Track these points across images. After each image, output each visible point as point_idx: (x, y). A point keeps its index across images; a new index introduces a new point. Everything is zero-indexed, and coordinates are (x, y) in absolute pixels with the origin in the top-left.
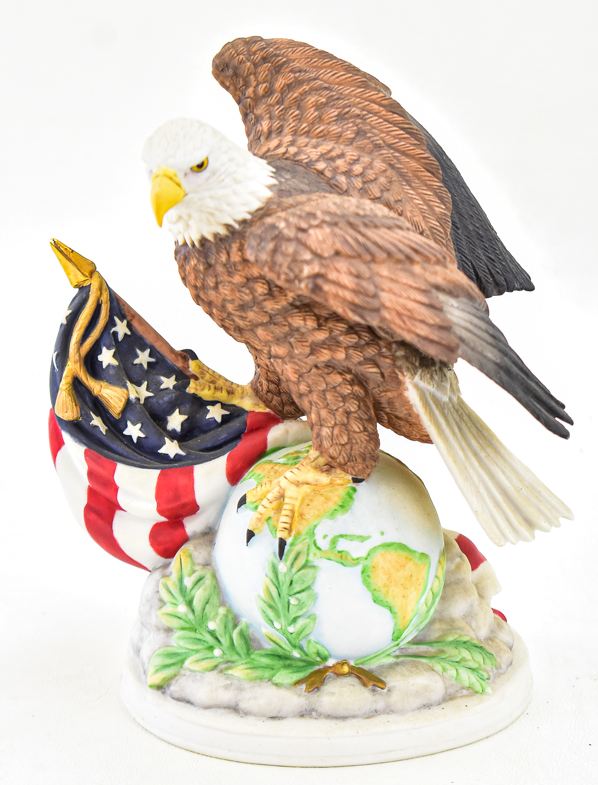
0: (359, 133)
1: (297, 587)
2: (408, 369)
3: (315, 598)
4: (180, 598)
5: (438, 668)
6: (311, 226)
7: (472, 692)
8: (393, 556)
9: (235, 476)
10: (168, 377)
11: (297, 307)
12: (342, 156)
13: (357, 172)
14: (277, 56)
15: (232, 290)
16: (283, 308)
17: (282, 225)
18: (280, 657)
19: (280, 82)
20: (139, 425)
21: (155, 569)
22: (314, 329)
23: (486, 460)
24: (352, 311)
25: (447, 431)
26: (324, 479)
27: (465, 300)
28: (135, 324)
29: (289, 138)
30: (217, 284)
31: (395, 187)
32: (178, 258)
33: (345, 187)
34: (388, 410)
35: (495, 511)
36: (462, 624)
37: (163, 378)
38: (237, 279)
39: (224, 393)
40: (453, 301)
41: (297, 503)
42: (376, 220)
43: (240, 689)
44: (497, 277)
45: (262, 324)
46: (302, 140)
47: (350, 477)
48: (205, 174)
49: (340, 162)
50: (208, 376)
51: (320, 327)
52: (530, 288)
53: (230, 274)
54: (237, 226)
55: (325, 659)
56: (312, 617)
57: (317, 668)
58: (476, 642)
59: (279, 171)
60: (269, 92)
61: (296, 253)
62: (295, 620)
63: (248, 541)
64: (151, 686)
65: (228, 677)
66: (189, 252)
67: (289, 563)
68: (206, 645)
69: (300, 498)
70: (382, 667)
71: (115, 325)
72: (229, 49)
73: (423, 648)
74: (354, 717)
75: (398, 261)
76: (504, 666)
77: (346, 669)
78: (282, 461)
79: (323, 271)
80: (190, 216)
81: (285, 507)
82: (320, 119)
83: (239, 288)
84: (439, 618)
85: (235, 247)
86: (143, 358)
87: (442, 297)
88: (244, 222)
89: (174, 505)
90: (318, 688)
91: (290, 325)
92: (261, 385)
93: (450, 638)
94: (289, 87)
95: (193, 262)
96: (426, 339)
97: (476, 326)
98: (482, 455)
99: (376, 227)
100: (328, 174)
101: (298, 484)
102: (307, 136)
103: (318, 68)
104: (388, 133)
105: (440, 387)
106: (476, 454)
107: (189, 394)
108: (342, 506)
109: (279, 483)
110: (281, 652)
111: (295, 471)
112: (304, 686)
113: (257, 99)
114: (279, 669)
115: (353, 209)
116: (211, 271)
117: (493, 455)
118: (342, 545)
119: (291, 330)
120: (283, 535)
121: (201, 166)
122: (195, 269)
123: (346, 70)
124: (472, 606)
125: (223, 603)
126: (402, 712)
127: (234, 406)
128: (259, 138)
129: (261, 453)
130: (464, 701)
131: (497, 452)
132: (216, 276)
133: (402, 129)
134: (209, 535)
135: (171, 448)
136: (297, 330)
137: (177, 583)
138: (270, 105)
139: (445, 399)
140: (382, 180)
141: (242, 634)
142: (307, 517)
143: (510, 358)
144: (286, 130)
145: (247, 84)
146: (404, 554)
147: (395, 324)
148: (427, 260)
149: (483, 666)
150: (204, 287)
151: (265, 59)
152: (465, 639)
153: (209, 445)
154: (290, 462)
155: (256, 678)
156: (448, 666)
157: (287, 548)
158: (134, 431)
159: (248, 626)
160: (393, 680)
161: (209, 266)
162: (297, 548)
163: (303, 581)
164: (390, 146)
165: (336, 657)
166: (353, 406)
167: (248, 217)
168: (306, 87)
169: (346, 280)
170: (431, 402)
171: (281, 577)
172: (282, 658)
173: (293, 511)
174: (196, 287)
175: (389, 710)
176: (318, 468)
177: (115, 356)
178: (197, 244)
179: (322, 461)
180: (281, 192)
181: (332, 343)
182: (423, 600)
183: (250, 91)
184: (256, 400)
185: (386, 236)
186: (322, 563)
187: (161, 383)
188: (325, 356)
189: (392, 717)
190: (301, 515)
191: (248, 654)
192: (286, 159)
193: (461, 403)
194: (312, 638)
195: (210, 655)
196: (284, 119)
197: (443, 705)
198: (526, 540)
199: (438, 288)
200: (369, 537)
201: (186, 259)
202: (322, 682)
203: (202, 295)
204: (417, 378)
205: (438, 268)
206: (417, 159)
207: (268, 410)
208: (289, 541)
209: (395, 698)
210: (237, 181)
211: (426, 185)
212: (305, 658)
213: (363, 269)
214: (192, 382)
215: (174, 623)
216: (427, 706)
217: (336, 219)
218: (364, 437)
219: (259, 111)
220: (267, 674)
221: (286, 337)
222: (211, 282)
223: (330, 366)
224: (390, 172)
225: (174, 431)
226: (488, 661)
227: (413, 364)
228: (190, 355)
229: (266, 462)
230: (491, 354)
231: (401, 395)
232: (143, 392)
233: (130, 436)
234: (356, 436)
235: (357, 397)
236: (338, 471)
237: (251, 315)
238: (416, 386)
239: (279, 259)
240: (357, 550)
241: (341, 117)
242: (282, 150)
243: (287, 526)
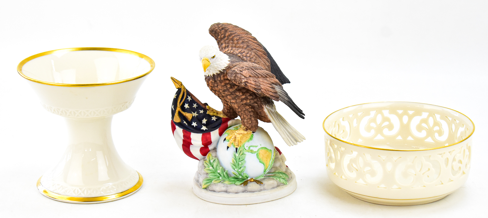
0: (248, 46)
1: (241, 160)
2: (264, 104)
3: (245, 162)
4: (210, 165)
5: (275, 179)
6: (243, 70)
7: (284, 184)
8: (264, 150)
9: (221, 134)
10: (201, 110)
11: (237, 90)
12: (244, 52)
13: (248, 56)
14: (225, 28)
15: (221, 87)
16: (234, 90)
17: (236, 70)
18: (236, 178)
19: (227, 34)
20: (196, 123)
21: (201, 159)
22: (242, 95)
23: (284, 126)
24: (255, 90)
25: (275, 119)
26: (246, 132)
27: (279, 86)
28: (193, 97)
29: (231, 48)
30: (217, 85)
31: (257, 59)
32: (206, 80)
33: (246, 60)
34: (260, 115)
35: (288, 138)
36: (279, 168)
37: (200, 111)
38: (223, 84)
39: (216, 113)
40: (276, 86)
41: (239, 139)
42: (257, 68)
43: (227, 187)
44: (282, 80)
45: (229, 95)
46: (234, 49)
47: (252, 132)
48: (215, 59)
49: (244, 54)
50: (211, 109)
51: (243, 95)
52: (289, 82)
53: (221, 83)
54: (222, 71)
55: (247, 178)
56: (245, 167)
57: (245, 180)
58: (283, 172)
59: (230, 57)
60: (225, 37)
61: (240, 77)
62: (240, 168)
63: (227, 149)
64: (203, 188)
65: (224, 184)
66: (210, 78)
67: (238, 154)
68: (218, 177)
69: (240, 138)
70: (261, 179)
71: (188, 98)
72: (213, 26)
73: (270, 174)
74: (256, 191)
75: (264, 77)
76: (290, 178)
77: (253, 180)
78: (233, 129)
79: (247, 81)
80: (210, 69)
81: (236, 140)
82: (238, 43)
83: (223, 86)
84: (273, 167)
85: (222, 76)
86: (195, 106)
87: (274, 86)
88: (224, 70)
89: (206, 142)
90: (246, 185)
91: (236, 95)
92: (225, 111)
93: (277, 172)
94: (229, 35)
95: (211, 80)
96: (272, 96)
97: (282, 92)
98: (283, 124)
99: (257, 69)
100: (241, 57)
101: (239, 134)
102: (235, 48)
103: (236, 30)
104: (254, 45)
105: (272, 108)
106: (282, 124)
107: (207, 114)
108: (250, 139)
109: (234, 134)
110: (236, 177)
111: (238, 131)
112: (243, 185)
113: (221, 39)
114: (236, 181)
115: (251, 65)
116: (216, 83)
117: (285, 124)
118: (251, 148)
119: (236, 96)
120: (237, 147)
121: (213, 57)
122: (212, 82)
123: (242, 30)
124: (281, 164)
125: (221, 166)
126: (267, 190)
127: (218, 116)
128: (222, 49)
129: (227, 128)
130: (282, 186)
131: (286, 124)
132: (217, 84)
133: (257, 44)
134: (215, 149)
135: (204, 128)
136: (238, 96)
137: (209, 162)
138: (225, 40)
139: (273, 111)
140: (254, 57)
141: (226, 173)
142: (242, 142)
143: (290, 100)
144: (229, 46)
145: (218, 35)
146: (266, 150)
147: (264, 92)
148: (270, 77)
149: (286, 178)
150: (214, 86)
151: (222, 29)
152: (281, 171)
153: (213, 127)
154: (236, 129)
155: (231, 184)
156: (277, 178)
157: (238, 150)
158: (194, 124)
159: (228, 171)
160: (265, 182)
161: (215, 81)
162: (240, 150)
163: (242, 158)
164: (255, 49)
165: (250, 177)
166: (252, 114)
167: (225, 69)
168: (233, 35)
169: (253, 82)
170: (270, 112)
171: (237, 157)
172: (237, 178)
173: (239, 141)
174: (212, 87)
175: (264, 189)
176: (244, 130)
177: (188, 106)
178: (212, 76)
179: (245, 128)
180: (232, 62)
181: (246, 99)
182: (271, 162)
183: (219, 37)
184: (224, 115)
185: (260, 72)
186: (247, 153)
187: (200, 112)
188: (245, 102)
189: (265, 191)
190: (241, 142)
191: (228, 178)
192: (231, 53)
193: (277, 112)
194: (244, 172)
195: (219, 179)
196: (229, 44)
197: (277, 188)
198: (295, 145)
199: (273, 83)
200: (258, 146)
201: (209, 80)
202: (247, 184)
203: (213, 89)
204: (267, 106)
205: (272, 78)
206: (262, 52)
207: (227, 117)
208: (238, 148)
209: (266, 186)
210: (221, 60)
211: (264, 58)
212: (243, 178)
213: (256, 80)
214: (208, 111)
215: (209, 172)
216: (273, 188)
217: (249, 68)
218: (255, 121)
219: (222, 42)
220: (233, 182)
221: (235, 98)
222: (216, 85)
223: (246, 104)
224: (256, 55)
225: (204, 123)
226: (287, 177)
227: (265, 103)
228: (206, 104)
229: (229, 130)
230: (286, 99)
231: (263, 110)
232: (195, 114)
233: (193, 126)
234: (253, 121)
235: (253, 112)
236: (249, 130)
237: (226, 93)
238: (266, 108)
239: (237, 78)
240: (255, 149)
241: (243, 42)
242: (229, 51)
243: (238, 144)
